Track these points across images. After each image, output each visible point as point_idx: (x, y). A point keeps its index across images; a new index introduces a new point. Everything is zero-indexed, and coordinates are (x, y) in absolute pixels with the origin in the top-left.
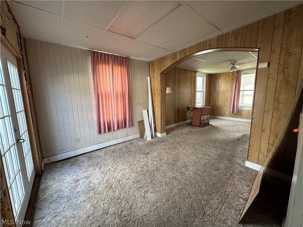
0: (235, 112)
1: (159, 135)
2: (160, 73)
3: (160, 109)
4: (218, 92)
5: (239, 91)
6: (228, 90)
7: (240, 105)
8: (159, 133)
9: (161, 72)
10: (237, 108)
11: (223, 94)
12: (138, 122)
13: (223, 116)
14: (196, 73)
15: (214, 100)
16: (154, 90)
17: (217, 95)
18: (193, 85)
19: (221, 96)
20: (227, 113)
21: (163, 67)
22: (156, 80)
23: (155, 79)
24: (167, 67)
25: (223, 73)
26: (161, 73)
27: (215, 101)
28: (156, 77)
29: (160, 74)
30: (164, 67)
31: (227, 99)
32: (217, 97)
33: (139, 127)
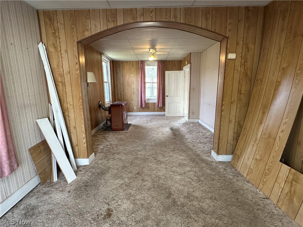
0: (143, 106)
1: (84, 162)
2: (76, 41)
3: (82, 113)
4: (123, 84)
5: (145, 83)
6: (134, 81)
7: (146, 98)
8: (83, 158)
9: (80, 39)
10: (145, 101)
11: (129, 85)
12: (30, 150)
13: (131, 112)
14: (101, 56)
15: (120, 93)
16: (62, 76)
17: (122, 88)
18: (100, 72)
19: (126, 89)
20: (135, 108)
21: (83, 32)
22: (64, 55)
23: (63, 52)
24: (94, 33)
25: (126, 61)
26: (78, 43)
27: (121, 95)
28: (64, 47)
29: (76, 44)
30: (87, 30)
31: (134, 92)
32: (122, 90)
33: (34, 161)
